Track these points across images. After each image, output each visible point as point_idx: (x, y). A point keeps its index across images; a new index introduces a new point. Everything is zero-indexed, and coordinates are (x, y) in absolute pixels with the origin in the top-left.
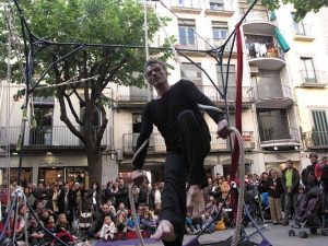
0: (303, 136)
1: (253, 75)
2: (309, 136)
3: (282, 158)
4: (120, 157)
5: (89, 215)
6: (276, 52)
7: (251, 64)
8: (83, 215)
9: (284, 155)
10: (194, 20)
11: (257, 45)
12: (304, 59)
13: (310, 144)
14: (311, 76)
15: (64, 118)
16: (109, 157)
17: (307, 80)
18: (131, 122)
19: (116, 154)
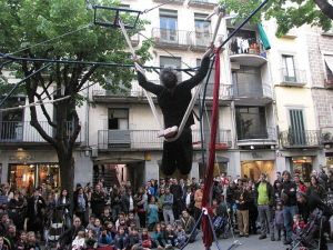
0: (280, 135)
1: (233, 71)
2: (285, 136)
3: (257, 156)
4: (95, 153)
5: (60, 225)
6: (258, 48)
7: (232, 61)
8: (54, 226)
9: (260, 154)
10: (176, 11)
11: (239, 40)
12: (285, 56)
13: (286, 143)
14: (291, 74)
15: (34, 123)
16: (83, 154)
17: (287, 78)
18: (107, 117)
19: (91, 151)
